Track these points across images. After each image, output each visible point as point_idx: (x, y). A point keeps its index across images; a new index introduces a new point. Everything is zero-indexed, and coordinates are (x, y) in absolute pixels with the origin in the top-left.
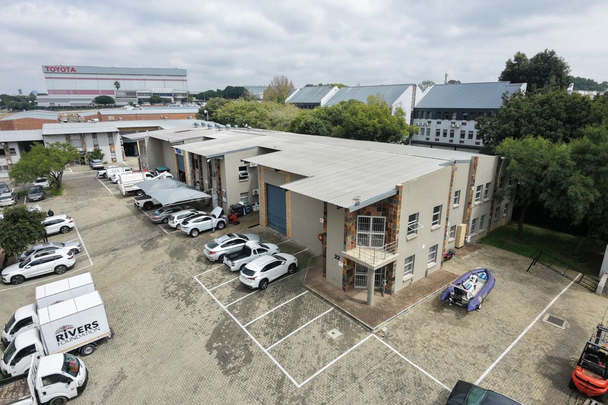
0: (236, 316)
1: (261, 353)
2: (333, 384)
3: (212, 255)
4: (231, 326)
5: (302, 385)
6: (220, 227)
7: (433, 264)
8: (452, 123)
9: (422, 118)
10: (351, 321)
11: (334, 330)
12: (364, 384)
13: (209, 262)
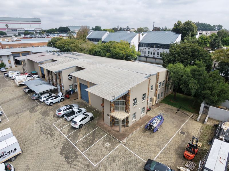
0: (71, 140)
1: (81, 154)
2: (107, 164)
3: (59, 115)
4: (69, 144)
5: (96, 165)
6: (62, 101)
7: (143, 114)
8: (154, 49)
9: (142, 47)
10: (113, 139)
11: (107, 143)
12: (117, 163)
13: (59, 117)
